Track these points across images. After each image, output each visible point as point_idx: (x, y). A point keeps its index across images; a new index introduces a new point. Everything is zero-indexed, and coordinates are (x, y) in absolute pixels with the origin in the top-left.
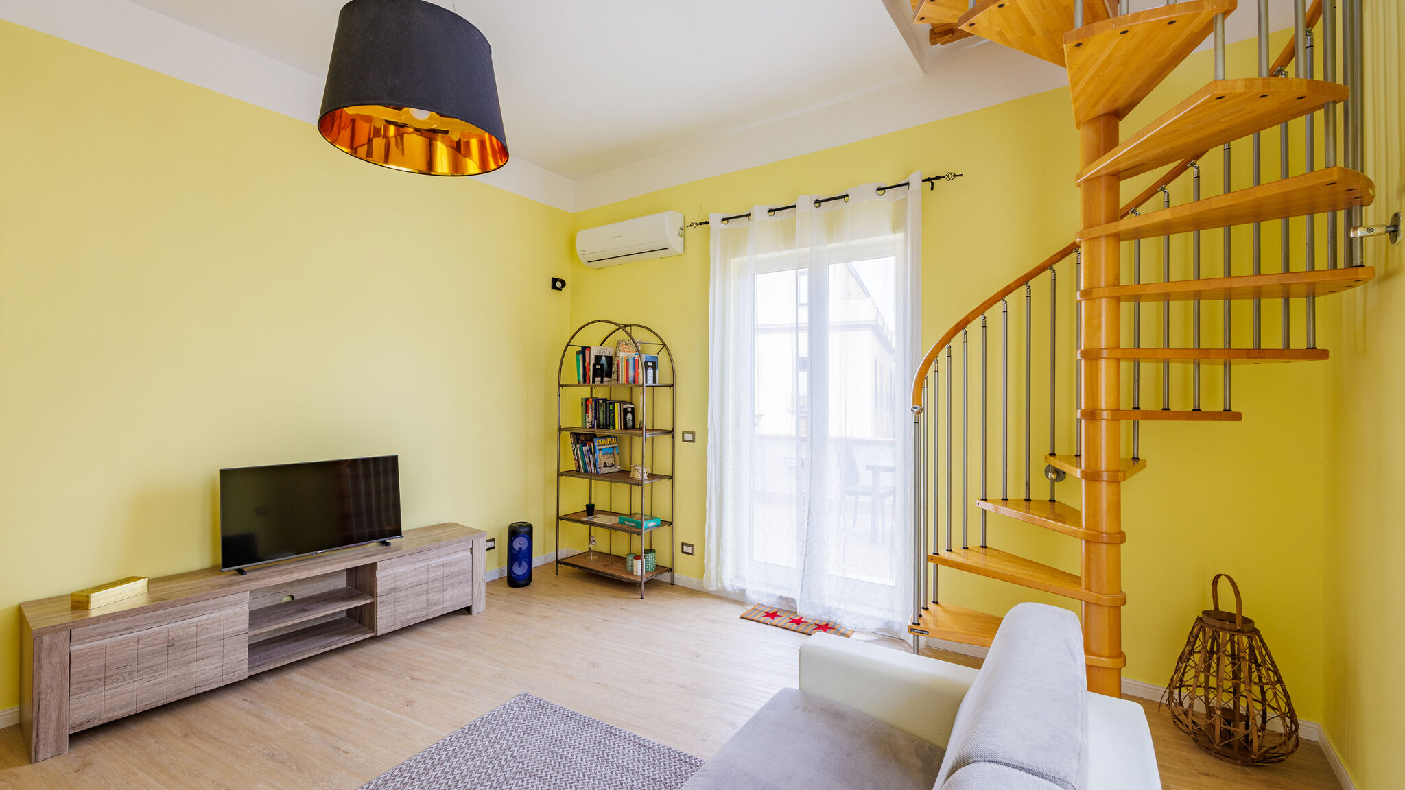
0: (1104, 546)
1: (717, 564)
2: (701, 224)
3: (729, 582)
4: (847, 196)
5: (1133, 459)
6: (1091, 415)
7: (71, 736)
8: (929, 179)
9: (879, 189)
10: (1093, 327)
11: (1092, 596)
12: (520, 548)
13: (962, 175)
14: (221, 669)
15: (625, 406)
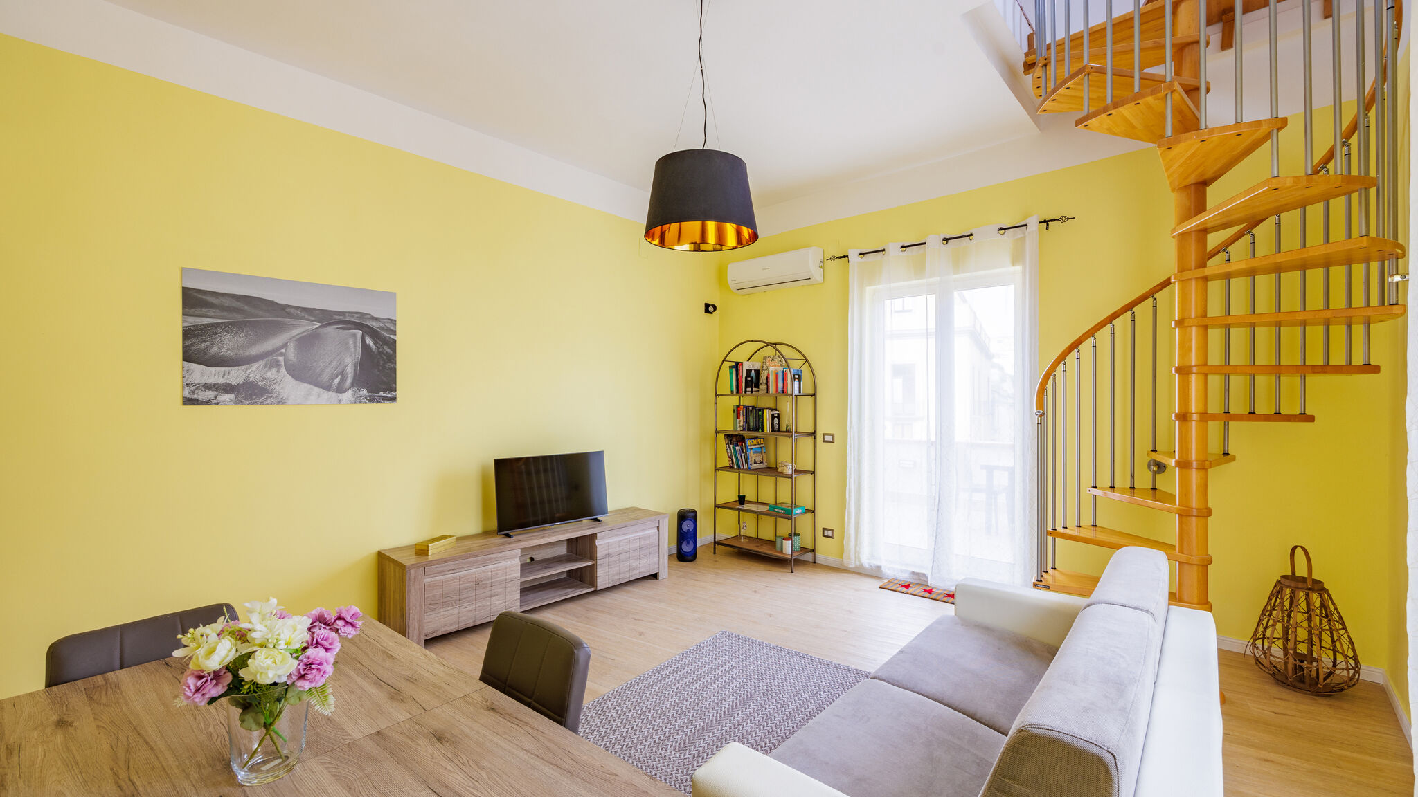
0: (1194, 518)
1: (856, 545)
2: (840, 257)
3: (866, 560)
4: (972, 235)
5: (1224, 454)
6: (1183, 417)
7: (425, 641)
8: (1045, 221)
9: (1001, 229)
10: (1185, 348)
11: (1184, 558)
12: (689, 530)
13: (1074, 218)
14: (504, 604)
15: (772, 412)
